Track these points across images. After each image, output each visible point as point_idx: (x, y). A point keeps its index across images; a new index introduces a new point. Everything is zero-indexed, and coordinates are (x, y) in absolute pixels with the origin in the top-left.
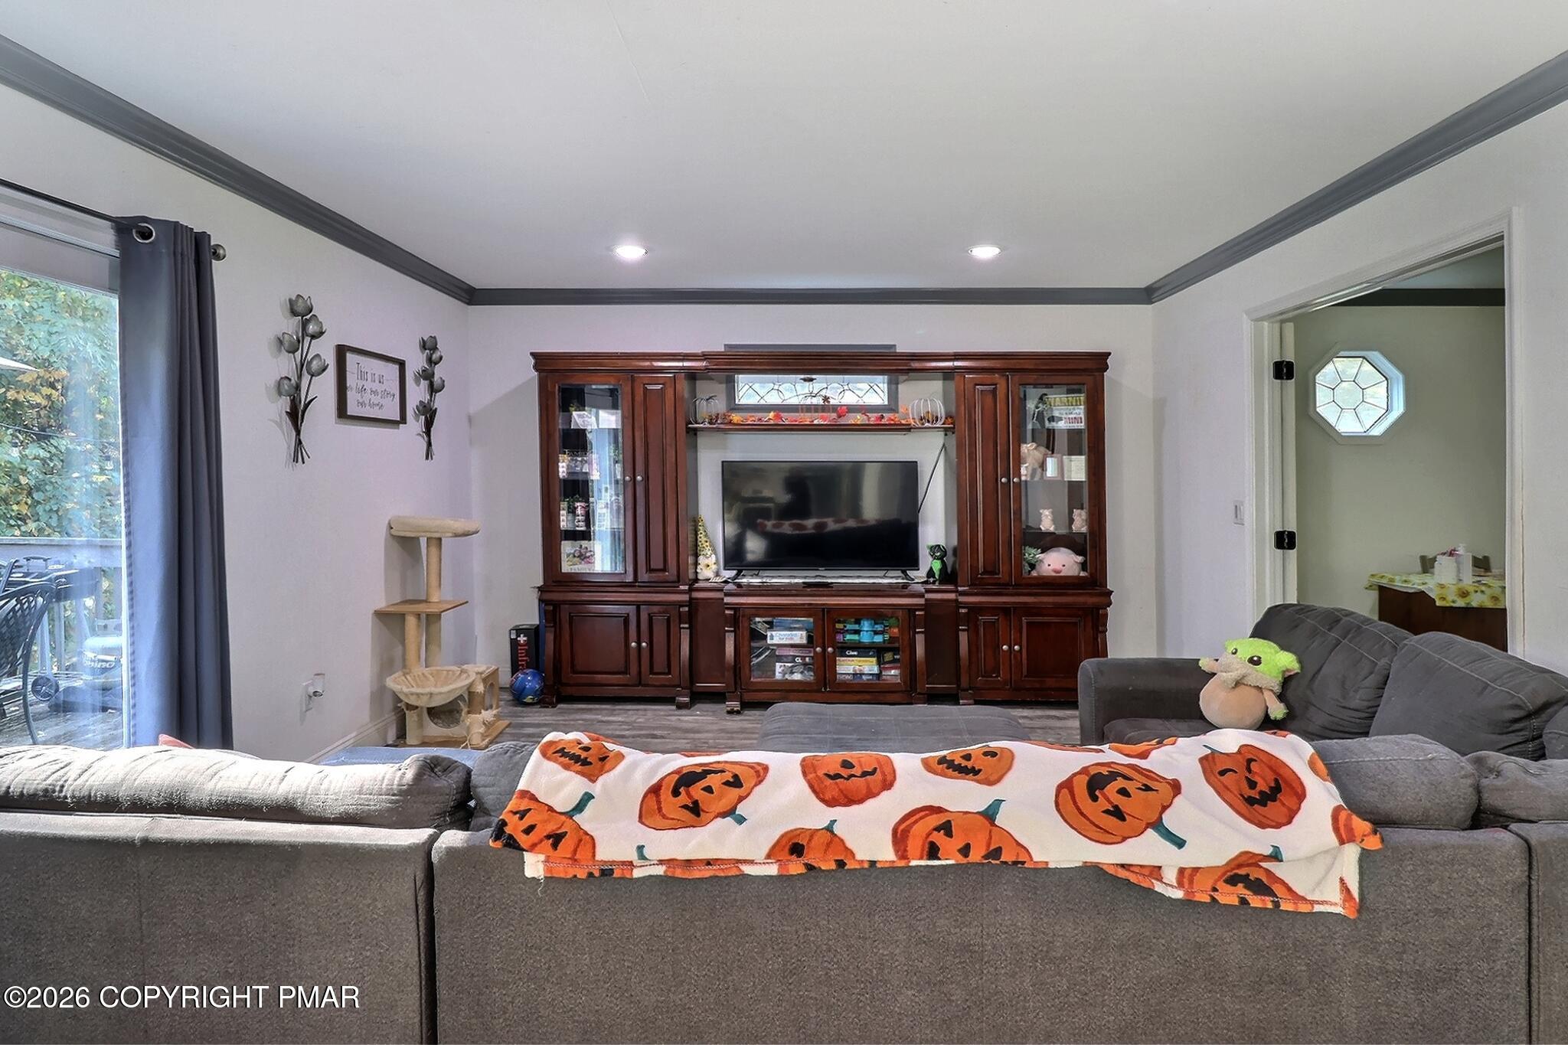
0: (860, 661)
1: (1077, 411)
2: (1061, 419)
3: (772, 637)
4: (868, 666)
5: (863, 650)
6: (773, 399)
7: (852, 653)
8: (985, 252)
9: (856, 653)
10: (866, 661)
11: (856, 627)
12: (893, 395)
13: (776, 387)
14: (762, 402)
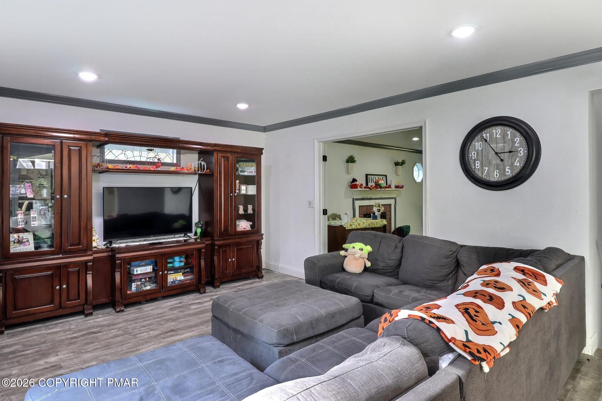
0: (175, 275)
1: (252, 169)
2: (245, 171)
3: (137, 271)
4: (180, 277)
5: (176, 270)
6: (122, 158)
7: (171, 272)
8: (242, 106)
9: (173, 272)
10: (178, 275)
11: (171, 260)
12: (178, 159)
13: (124, 152)
14: (116, 159)
